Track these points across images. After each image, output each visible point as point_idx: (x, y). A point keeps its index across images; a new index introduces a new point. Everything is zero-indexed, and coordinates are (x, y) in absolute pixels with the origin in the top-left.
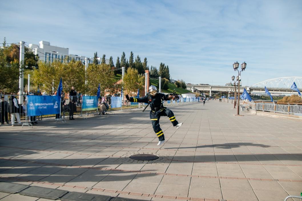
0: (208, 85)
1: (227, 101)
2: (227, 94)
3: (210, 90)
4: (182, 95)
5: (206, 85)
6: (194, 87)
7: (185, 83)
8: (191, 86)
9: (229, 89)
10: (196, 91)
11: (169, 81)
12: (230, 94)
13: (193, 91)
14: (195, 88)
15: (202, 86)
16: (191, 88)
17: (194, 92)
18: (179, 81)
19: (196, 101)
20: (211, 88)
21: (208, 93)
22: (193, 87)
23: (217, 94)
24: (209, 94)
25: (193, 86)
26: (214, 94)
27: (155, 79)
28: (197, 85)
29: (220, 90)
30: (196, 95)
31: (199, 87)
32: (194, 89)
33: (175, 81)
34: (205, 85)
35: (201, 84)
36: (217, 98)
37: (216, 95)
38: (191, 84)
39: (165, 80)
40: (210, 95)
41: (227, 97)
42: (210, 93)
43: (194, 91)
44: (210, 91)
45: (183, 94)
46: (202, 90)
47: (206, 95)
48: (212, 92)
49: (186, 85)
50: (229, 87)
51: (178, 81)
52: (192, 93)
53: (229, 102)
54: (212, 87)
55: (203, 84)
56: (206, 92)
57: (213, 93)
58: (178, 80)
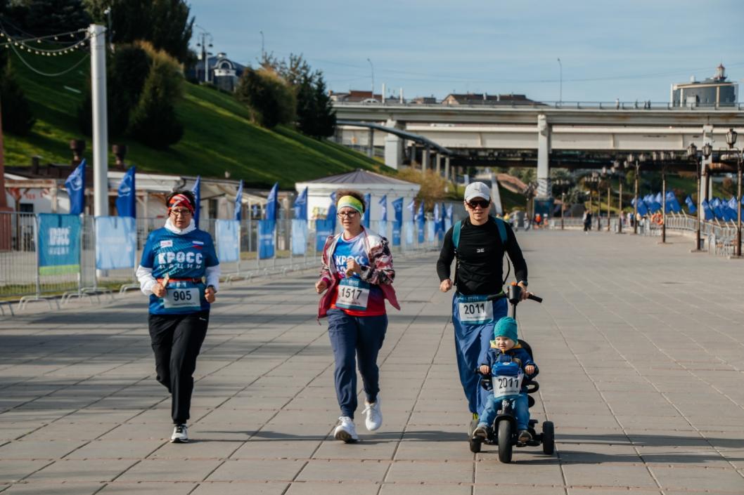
0: (520, 99)
1: (692, 236)
2: (689, 174)
3: (541, 145)
4: (300, 187)
5: (506, 99)
6: (402, 123)
7: (321, 86)
8: (375, 111)
9: (708, 129)
10: (419, 160)
11: (181, 68)
12: (710, 173)
13: (391, 159)
14: (410, 127)
15: (466, 108)
16: (372, 130)
17: (405, 169)
18: (273, 74)
19: (421, 239)
20: (550, 125)
21: (525, 171)
22: (391, 124)
23: (595, 175)
24: (529, 179)
25: (391, 113)
26: (574, 175)
27: (44, 46)
28: (430, 101)
29: (624, 145)
30: (417, 188)
31: (447, 116)
32: (404, 137)
33: (239, 70)
34: (491, 99)
35: (458, 97)
36: (603, 212)
37: (589, 185)
38: (379, 97)
39: (141, 54)
40: (542, 192)
41: (684, 202)
42: (542, 171)
43: (405, 159)
44: (535, 153)
45: (311, 186)
46: (475, 143)
47: (503, 192)
48: (556, 158)
49: (337, 104)
50: (709, 116)
51: (265, 73)
52: (386, 169)
53: (710, 242)
54: (555, 119)
55: (477, 98)
56: (500, 160)
57: (564, 170)
58: (265, 64)
